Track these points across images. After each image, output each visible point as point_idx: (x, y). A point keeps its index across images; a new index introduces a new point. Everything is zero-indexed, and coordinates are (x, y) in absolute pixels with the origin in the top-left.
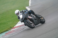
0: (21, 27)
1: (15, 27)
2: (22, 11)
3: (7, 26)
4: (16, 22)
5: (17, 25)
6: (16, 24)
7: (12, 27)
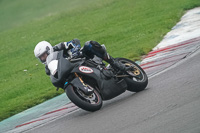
0: (178, 52)
1: (155, 49)
2: (59, 45)
3: (129, 48)
4: (161, 32)
5: (162, 45)
6: (160, 39)
7: (145, 51)
